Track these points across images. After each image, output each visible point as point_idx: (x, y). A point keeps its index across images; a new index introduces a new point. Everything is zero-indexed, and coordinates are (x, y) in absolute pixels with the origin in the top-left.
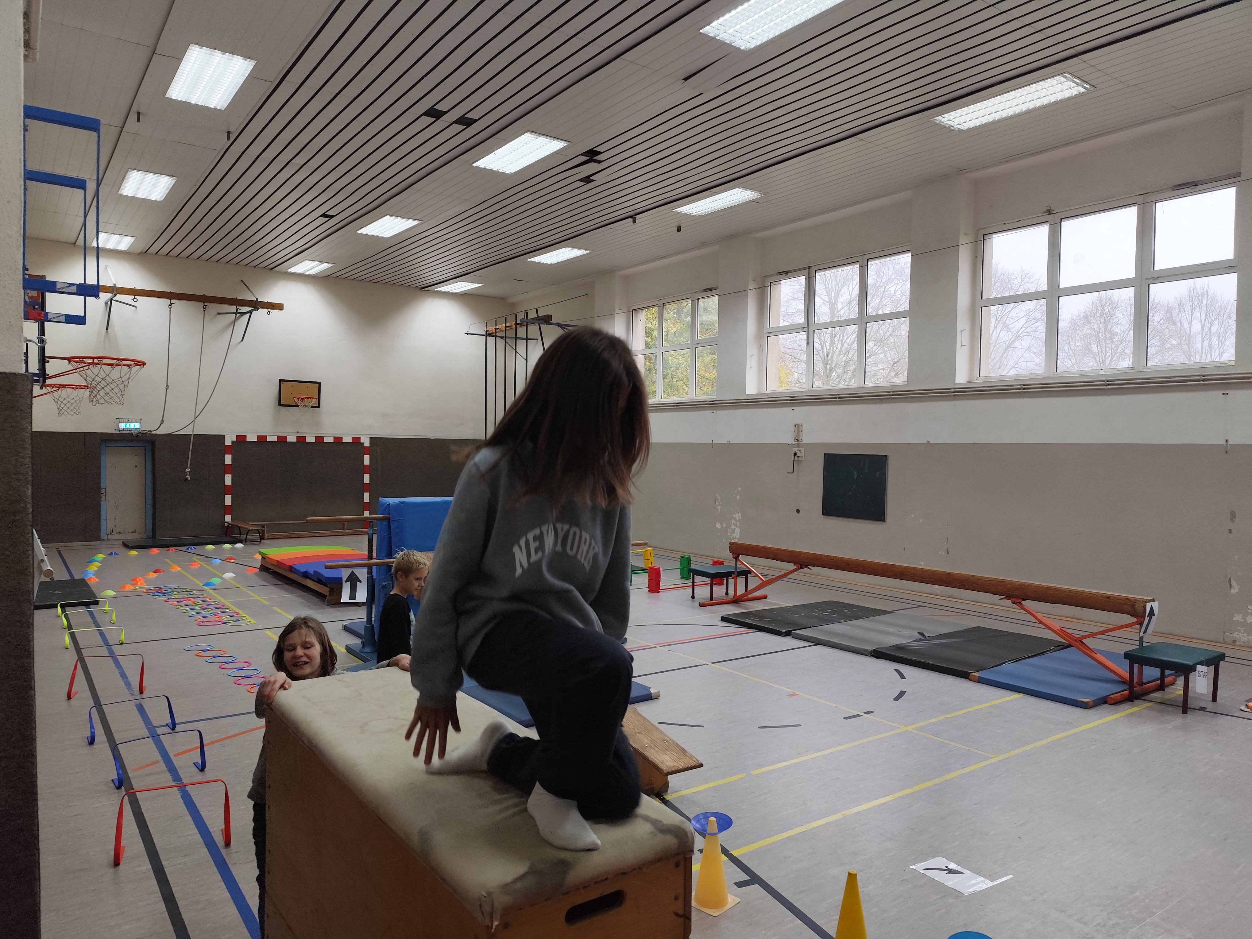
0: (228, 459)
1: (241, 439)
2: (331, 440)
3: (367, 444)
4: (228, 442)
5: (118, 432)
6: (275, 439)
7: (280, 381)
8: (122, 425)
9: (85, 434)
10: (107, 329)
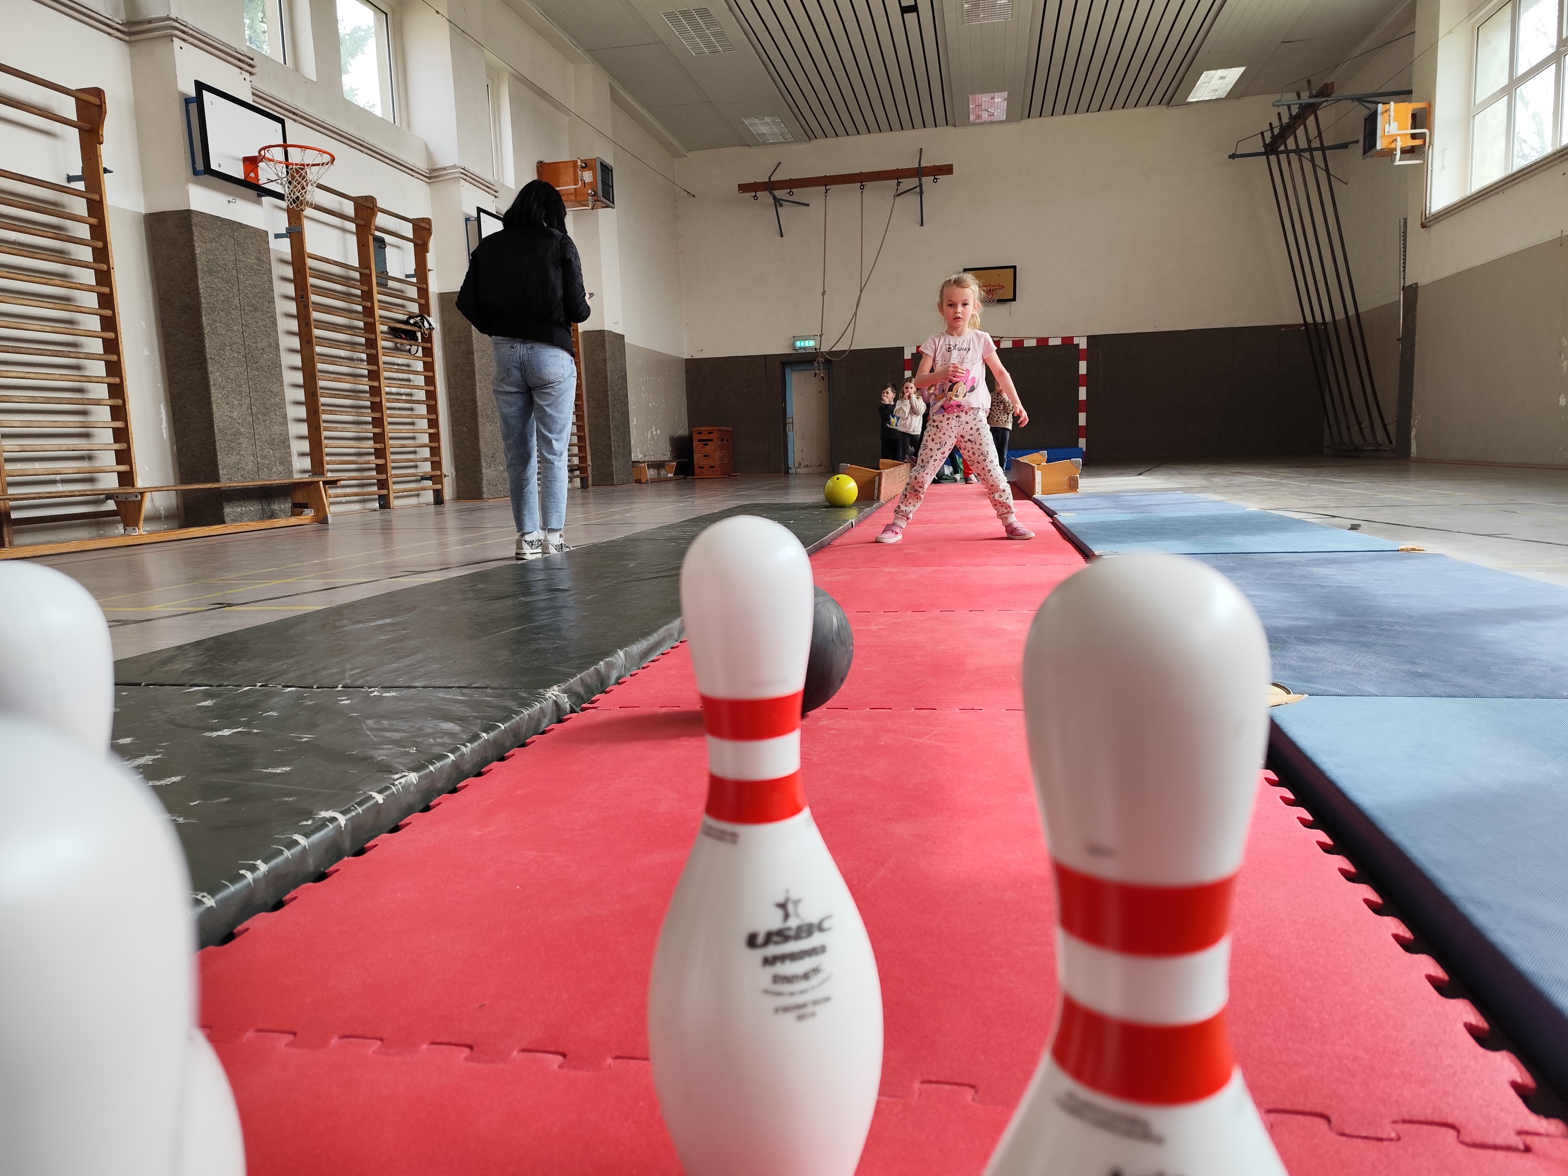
2: (1032, 343)
3: (1083, 344)
5: (793, 352)
8: (799, 344)
9: (764, 356)
10: (782, 236)
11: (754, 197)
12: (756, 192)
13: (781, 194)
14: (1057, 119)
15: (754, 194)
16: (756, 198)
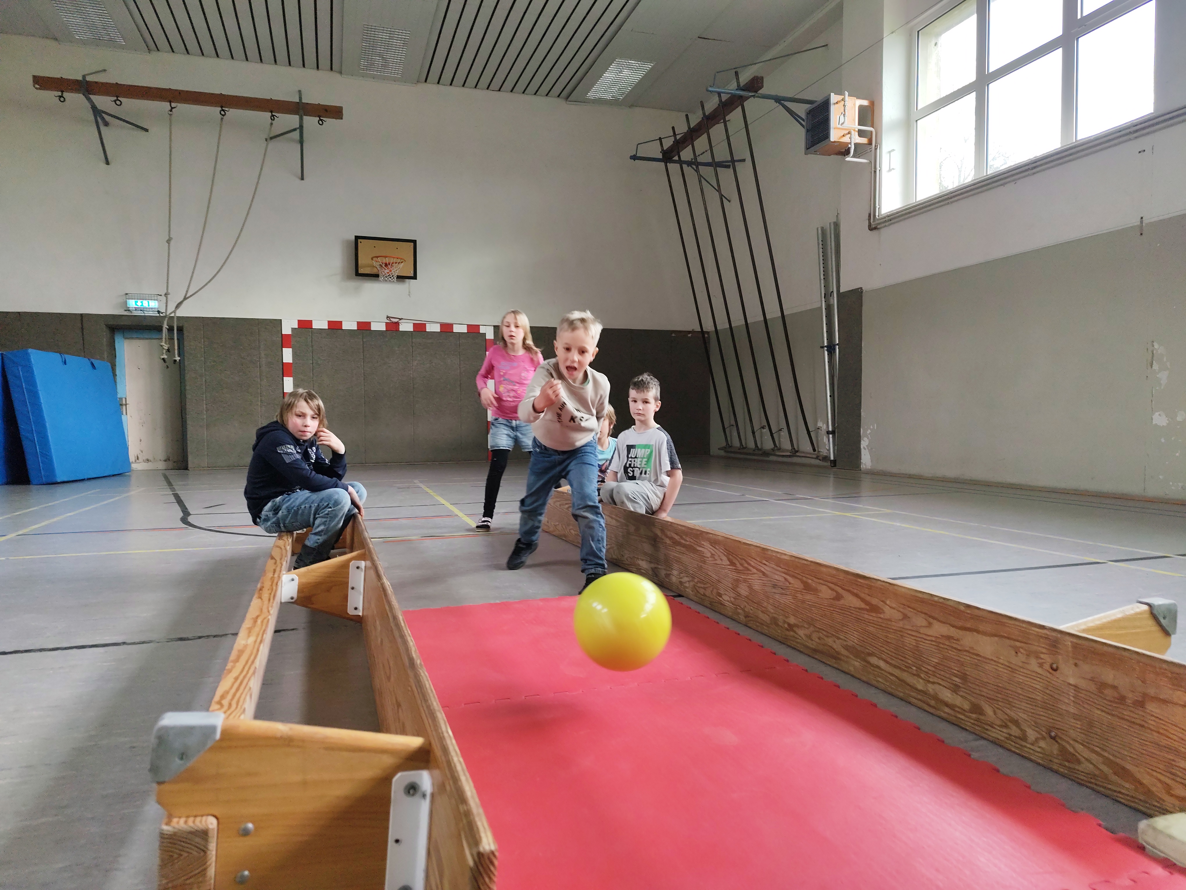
0: (288, 355)
1: (305, 325)
2: (435, 328)
3: (489, 336)
4: (286, 330)
5: (126, 313)
6: (354, 327)
7: (357, 238)
8: (132, 304)
9: (81, 315)
10: (108, 163)
11: (60, 97)
12: (62, 92)
13: (103, 102)
14: (456, 91)
15: (60, 94)
16: (62, 99)
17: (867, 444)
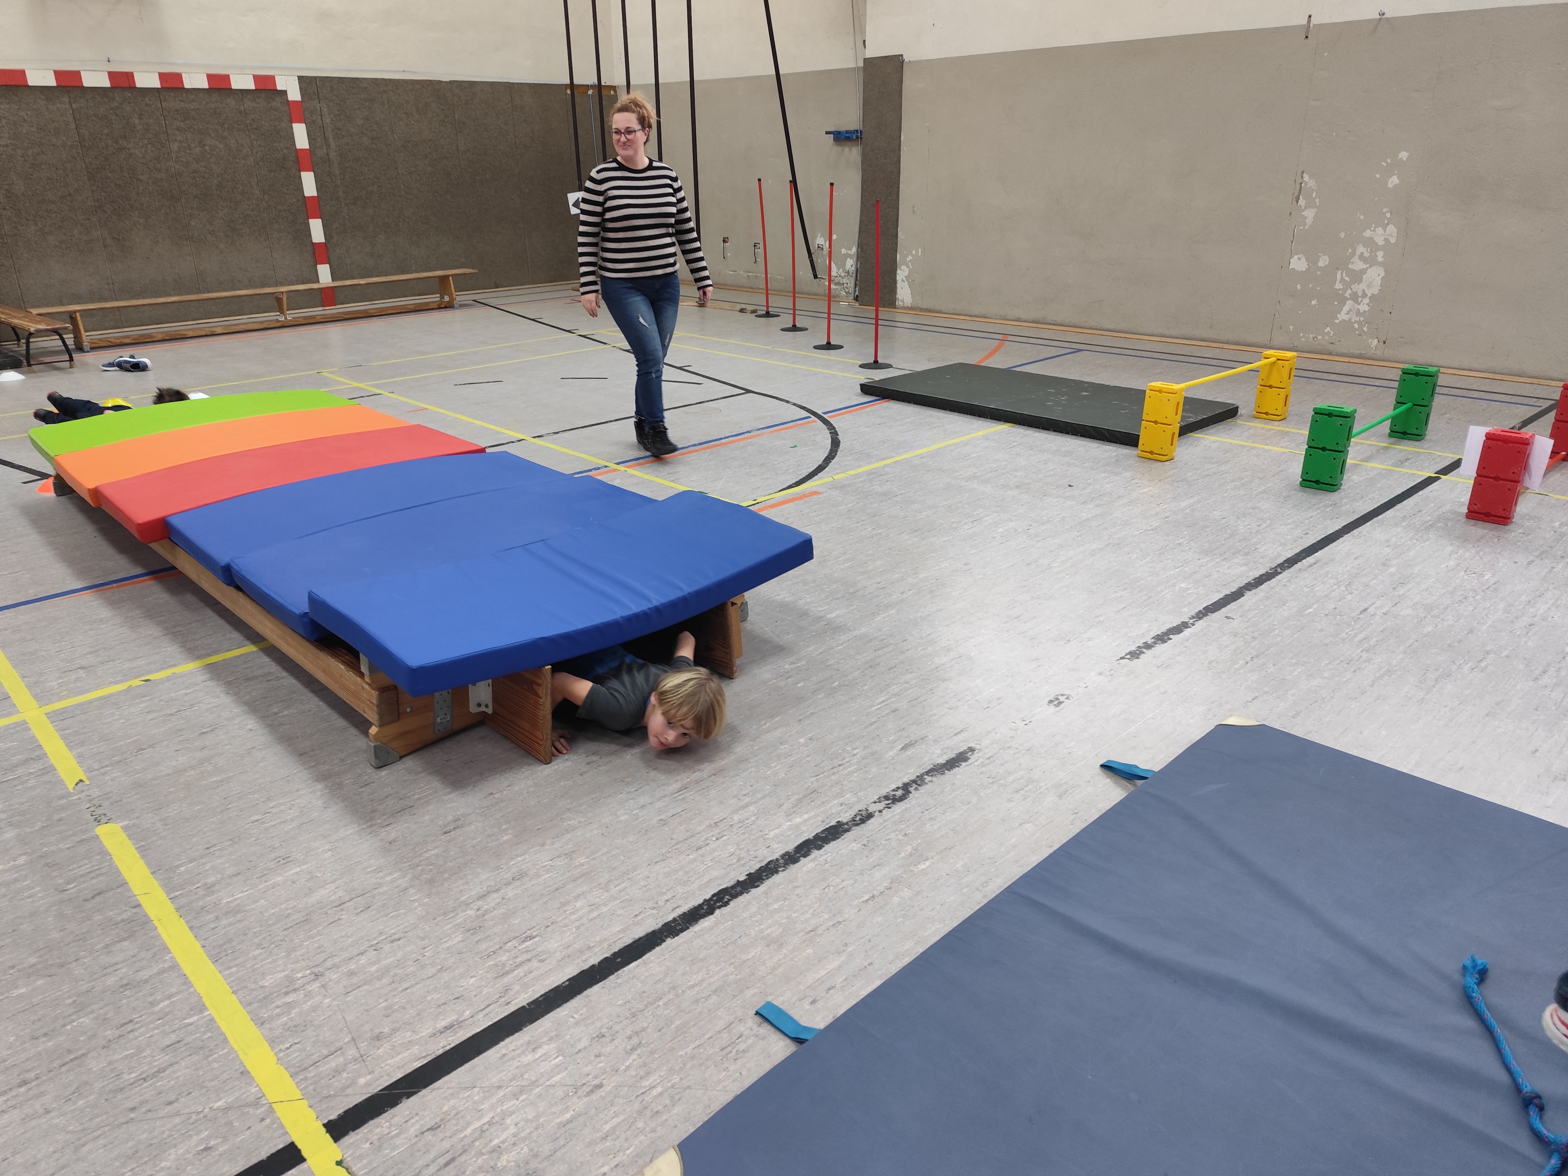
2: (200, 82)
3: (294, 94)
17: (907, 274)
